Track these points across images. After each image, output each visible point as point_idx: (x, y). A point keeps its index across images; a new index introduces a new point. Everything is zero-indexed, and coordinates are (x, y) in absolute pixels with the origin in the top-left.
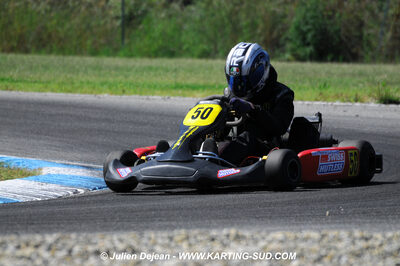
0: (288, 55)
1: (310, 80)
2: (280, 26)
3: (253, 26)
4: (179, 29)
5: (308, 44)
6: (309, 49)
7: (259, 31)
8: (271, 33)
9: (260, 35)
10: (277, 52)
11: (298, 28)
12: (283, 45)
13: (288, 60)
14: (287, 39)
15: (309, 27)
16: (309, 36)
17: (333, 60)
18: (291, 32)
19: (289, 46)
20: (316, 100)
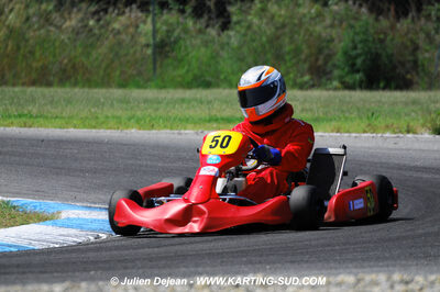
0: (336, 83)
1: (358, 109)
2: (326, 52)
3: (297, 52)
4: (215, 57)
5: (358, 71)
6: (358, 76)
7: (303, 57)
8: (317, 60)
9: (305, 61)
10: (324, 80)
11: (345, 53)
12: (331, 72)
13: (336, 89)
14: (334, 66)
15: (359, 51)
16: (359, 61)
17: (384, 88)
18: (339, 58)
19: (336, 73)
20: (365, 132)
